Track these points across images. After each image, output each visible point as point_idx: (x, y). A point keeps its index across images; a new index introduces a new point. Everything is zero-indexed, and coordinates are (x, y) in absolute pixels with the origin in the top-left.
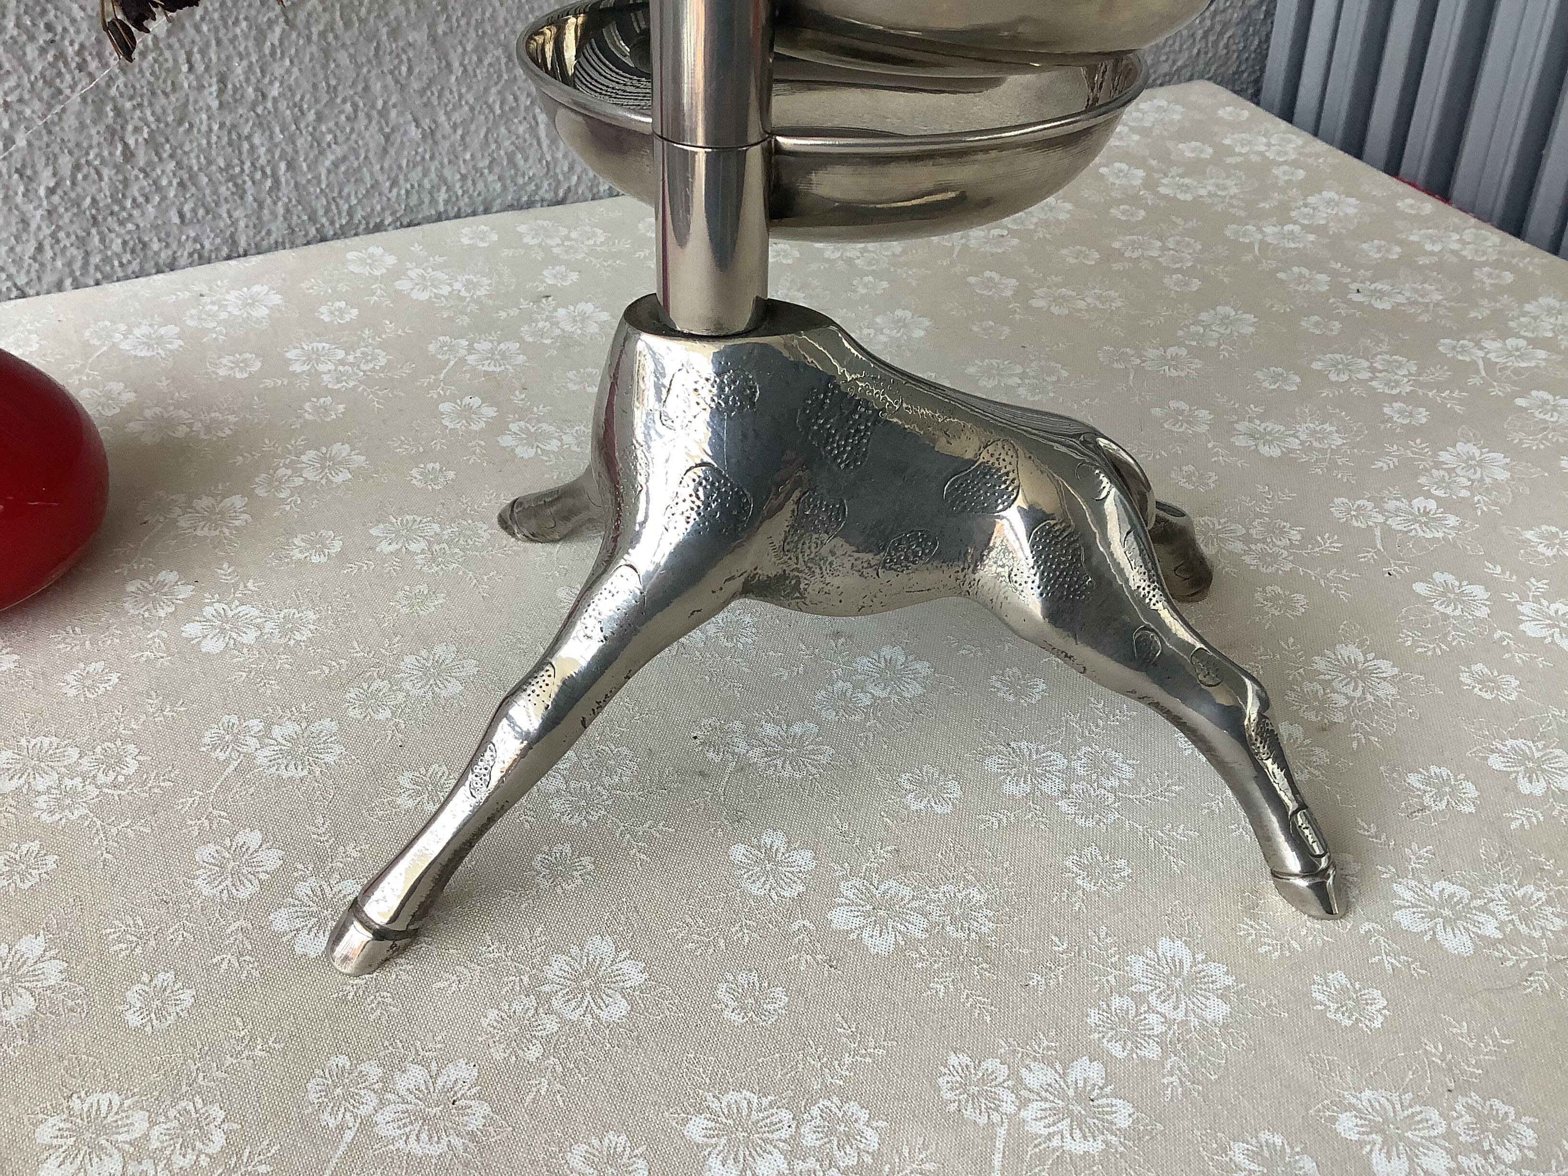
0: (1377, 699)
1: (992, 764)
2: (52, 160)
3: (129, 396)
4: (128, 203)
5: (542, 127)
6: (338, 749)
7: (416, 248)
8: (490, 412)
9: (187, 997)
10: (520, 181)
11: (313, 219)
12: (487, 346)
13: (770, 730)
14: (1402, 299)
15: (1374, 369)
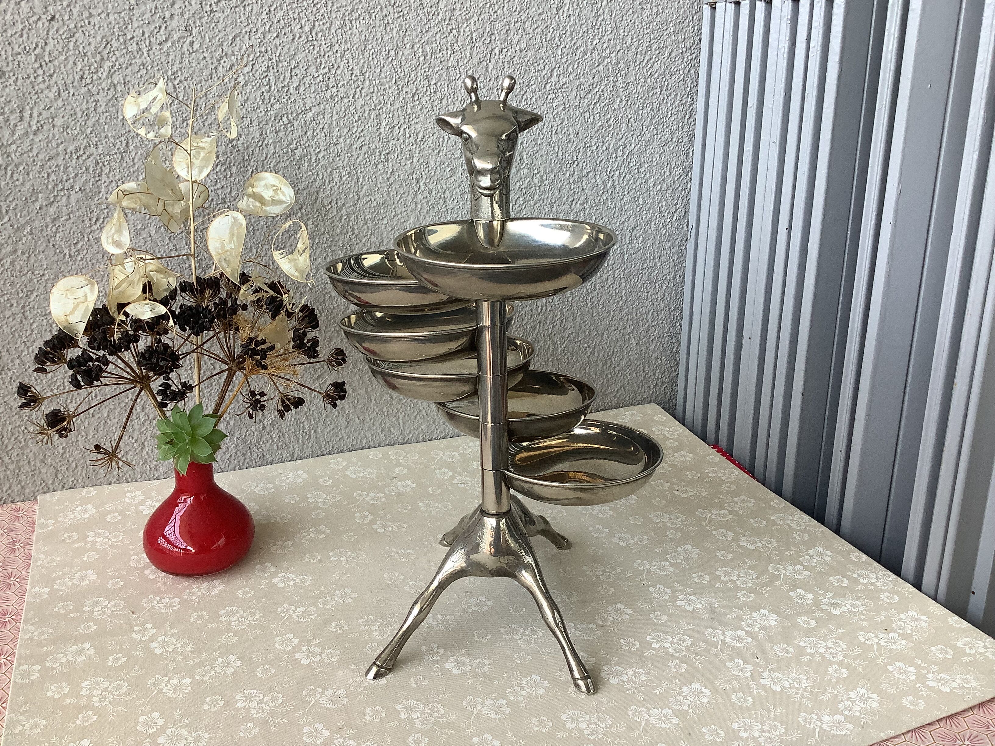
0: (622, 619)
1: (502, 630)
2: (240, 429)
3: (257, 508)
4: (261, 443)
5: (401, 419)
6: (315, 615)
7: (354, 459)
8: (371, 517)
9: (273, 671)
10: (392, 436)
11: (320, 448)
12: (373, 494)
13: (440, 617)
14: (692, 494)
15: (670, 518)
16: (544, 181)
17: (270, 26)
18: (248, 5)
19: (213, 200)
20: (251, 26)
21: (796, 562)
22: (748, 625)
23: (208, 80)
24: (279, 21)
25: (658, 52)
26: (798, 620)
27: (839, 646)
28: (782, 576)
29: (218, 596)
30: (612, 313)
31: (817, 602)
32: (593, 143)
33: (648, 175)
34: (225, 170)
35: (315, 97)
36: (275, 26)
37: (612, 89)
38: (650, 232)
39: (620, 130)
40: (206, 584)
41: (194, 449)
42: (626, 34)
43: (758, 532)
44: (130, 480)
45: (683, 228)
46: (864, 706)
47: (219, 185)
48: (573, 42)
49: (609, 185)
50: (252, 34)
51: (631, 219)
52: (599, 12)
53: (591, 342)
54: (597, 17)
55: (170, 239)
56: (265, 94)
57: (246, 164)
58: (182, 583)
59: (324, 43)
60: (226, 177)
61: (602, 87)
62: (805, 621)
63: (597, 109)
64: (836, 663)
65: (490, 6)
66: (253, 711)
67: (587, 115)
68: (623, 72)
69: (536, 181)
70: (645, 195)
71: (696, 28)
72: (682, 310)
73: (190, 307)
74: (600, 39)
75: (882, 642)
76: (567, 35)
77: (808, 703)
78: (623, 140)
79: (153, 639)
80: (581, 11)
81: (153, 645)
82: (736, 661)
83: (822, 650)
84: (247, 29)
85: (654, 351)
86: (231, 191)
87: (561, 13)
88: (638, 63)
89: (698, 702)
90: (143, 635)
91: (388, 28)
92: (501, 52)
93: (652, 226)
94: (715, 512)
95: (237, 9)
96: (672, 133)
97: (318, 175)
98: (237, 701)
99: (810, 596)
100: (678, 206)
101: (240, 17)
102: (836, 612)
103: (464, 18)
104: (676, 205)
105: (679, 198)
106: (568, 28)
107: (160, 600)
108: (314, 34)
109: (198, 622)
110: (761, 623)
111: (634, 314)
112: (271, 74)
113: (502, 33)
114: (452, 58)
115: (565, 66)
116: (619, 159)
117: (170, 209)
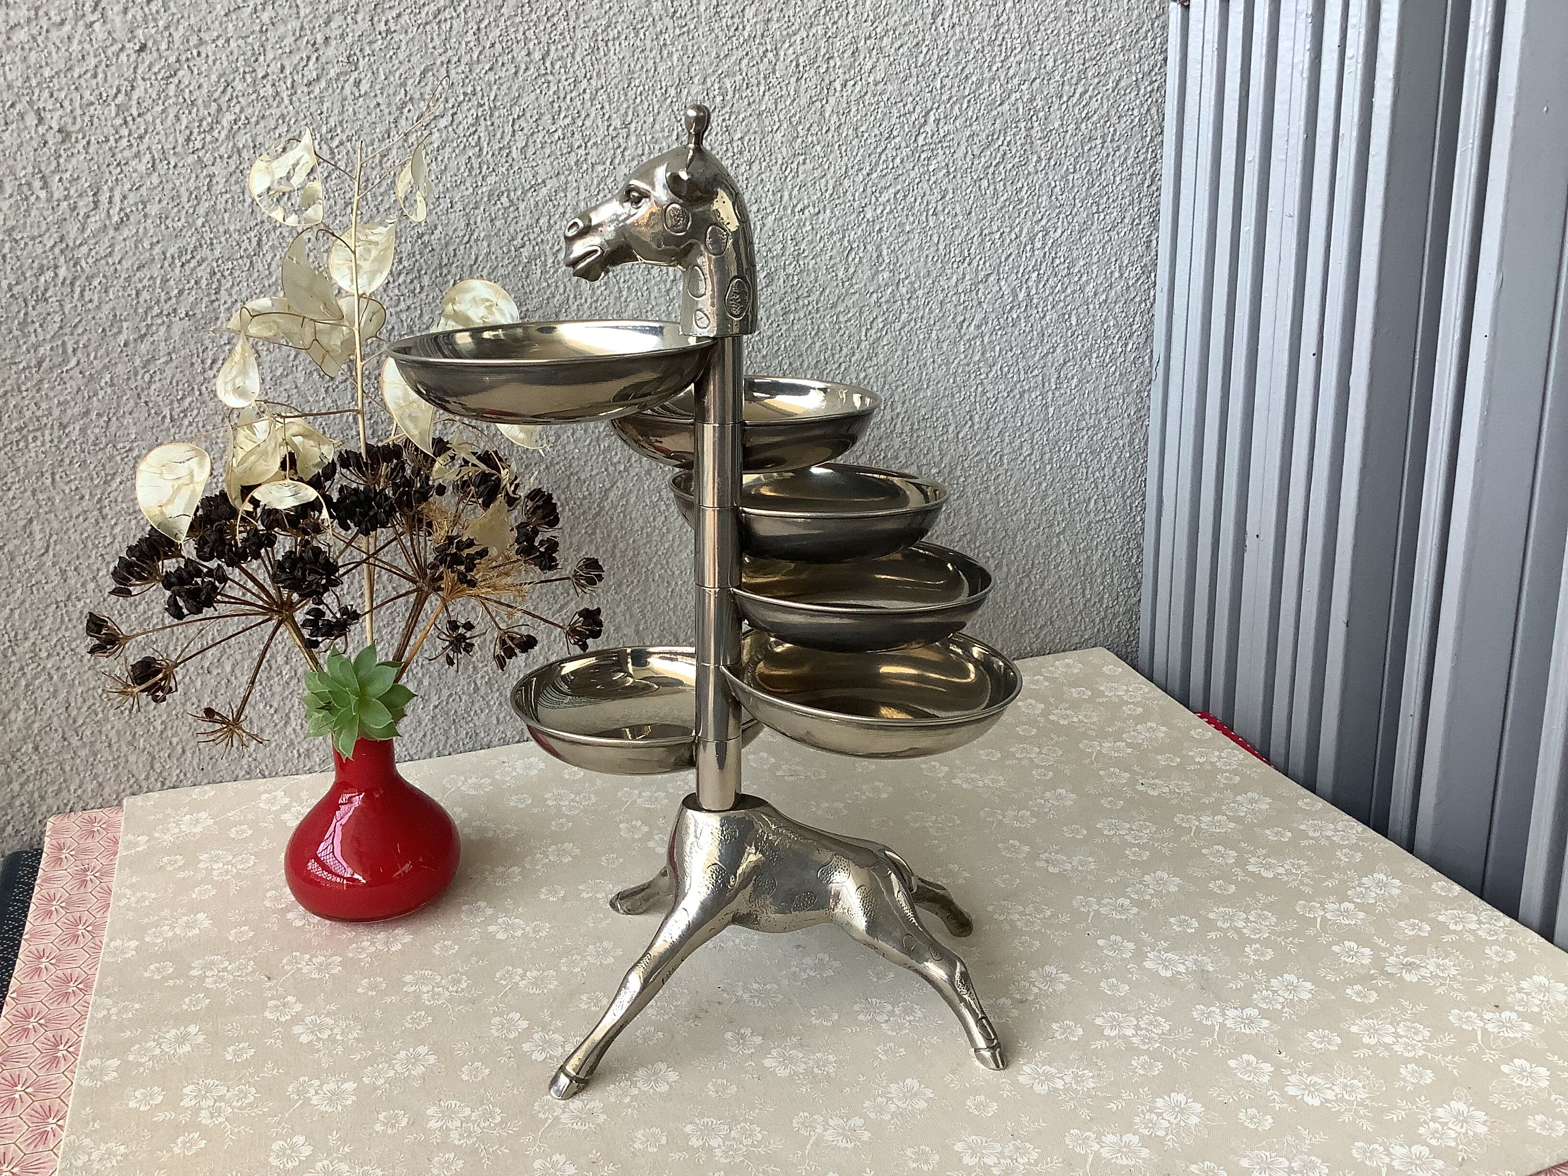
0: (1054, 991)
1: (856, 1008)
2: (439, 692)
3: (465, 815)
4: (472, 713)
6: (555, 983)
8: (646, 830)
9: (487, 1071)
12: (648, 794)
13: (755, 986)
14: (1166, 790)
15: (1131, 829)
16: (915, 291)
17: (480, 53)
18: (446, 20)
19: (393, 328)
20: (450, 53)
21: (1343, 898)
22: (1264, 999)
23: (384, 139)
24: (493, 45)
25: (1096, 80)
26: (1348, 991)
27: (1416, 1033)
28: (1319, 920)
29: (402, 952)
30: (1029, 502)
31: (1378, 962)
32: (995, 228)
33: (1084, 278)
34: (412, 282)
35: (551, 163)
36: (487, 52)
37: (1023, 141)
38: (1089, 369)
39: (1038, 207)
40: (382, 935)
41: (363, 717)
42: (1045, 53)
43: (1277, 851)
44: (267, 773)
45: (1143, 363)
46: (1463, 1130)
47: (403, 306)
48: (960, 68)
49: (1022, 296)
50: (452, 66)
51: (1059, 350)
52: (1001, 20)
53: (996, 549)
54: (998, 26)
55: (327, 391)
56: (473, 160)
57: (445, 271)
58: (345, 933)
59: (564, 78)
60: (413, 291)
61: (1008, 139)
62: (1358, 993)
63: (1000, 173)
64: (1413, 1060)
65: (827, 13)
66: (454, 1135)
67: (985, 183)
68: (1041, 114)
69: (904, 290)
70: (1080, 310)
71: (1158, 40)
72: (1144, 495)
73: (356, 490)
74: (1002, 62)
75: (1490, 1027)
76: (951, 56)
77: (1367, 1126)
78: (1043, 222)
79: (297, 1019)
80: (972, 17)
81: (297, 1029)
82: (1245, 1057)
83: (1389, 1040)
84: (444, 58)
85: (1100, 564)
86: (421, 315)
87: (939, 21)
88: (1065, 99)
89: (1183, 1124)
90: (283, 1013)
91: (665, 53)
92: (844, 85)
93: (1093, 360)
94: (1205, 819)
95: (428, 28)
96: (1123, 211)
97: (557, 286)
98: (428, 1119)
99: (1367, 951)
100: (1135, 327)
101: (432, 39)
102: (1411, 977)
103: (785, 33)
104: (1131, 325)
105: (1135, 314)
106: (951, 45)
107: (310, 960)
108: (548, 64)
109: (370, 993)
110: (1286, 995)
111: (1066, 503)
112: (482, 129)
113: (846, 55)
114: (766, 97)
115: (948, 106)
116: (1036, 252)
117: (324, 340)
